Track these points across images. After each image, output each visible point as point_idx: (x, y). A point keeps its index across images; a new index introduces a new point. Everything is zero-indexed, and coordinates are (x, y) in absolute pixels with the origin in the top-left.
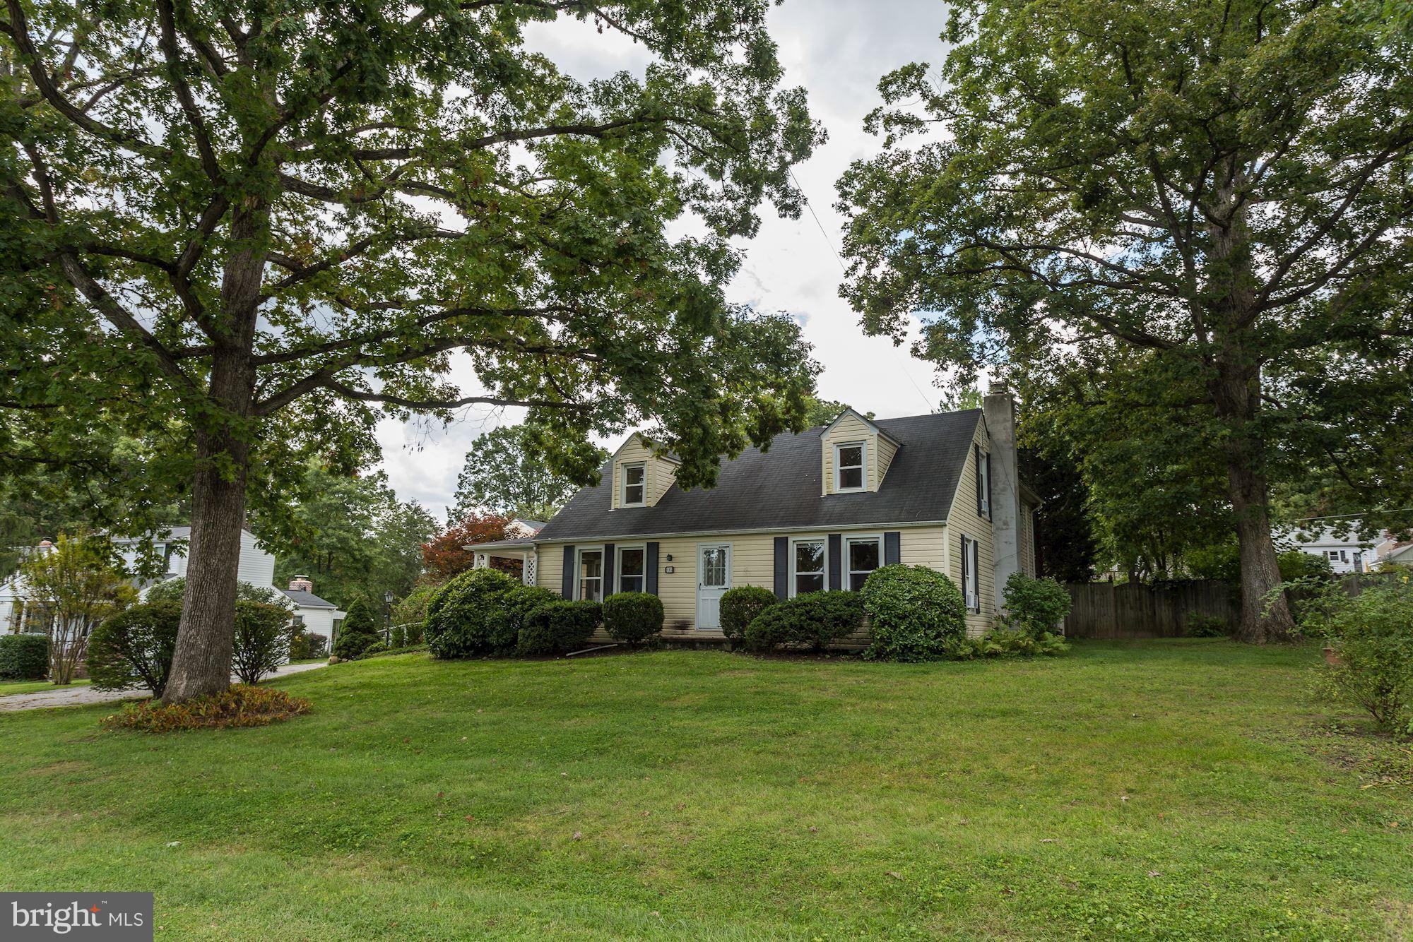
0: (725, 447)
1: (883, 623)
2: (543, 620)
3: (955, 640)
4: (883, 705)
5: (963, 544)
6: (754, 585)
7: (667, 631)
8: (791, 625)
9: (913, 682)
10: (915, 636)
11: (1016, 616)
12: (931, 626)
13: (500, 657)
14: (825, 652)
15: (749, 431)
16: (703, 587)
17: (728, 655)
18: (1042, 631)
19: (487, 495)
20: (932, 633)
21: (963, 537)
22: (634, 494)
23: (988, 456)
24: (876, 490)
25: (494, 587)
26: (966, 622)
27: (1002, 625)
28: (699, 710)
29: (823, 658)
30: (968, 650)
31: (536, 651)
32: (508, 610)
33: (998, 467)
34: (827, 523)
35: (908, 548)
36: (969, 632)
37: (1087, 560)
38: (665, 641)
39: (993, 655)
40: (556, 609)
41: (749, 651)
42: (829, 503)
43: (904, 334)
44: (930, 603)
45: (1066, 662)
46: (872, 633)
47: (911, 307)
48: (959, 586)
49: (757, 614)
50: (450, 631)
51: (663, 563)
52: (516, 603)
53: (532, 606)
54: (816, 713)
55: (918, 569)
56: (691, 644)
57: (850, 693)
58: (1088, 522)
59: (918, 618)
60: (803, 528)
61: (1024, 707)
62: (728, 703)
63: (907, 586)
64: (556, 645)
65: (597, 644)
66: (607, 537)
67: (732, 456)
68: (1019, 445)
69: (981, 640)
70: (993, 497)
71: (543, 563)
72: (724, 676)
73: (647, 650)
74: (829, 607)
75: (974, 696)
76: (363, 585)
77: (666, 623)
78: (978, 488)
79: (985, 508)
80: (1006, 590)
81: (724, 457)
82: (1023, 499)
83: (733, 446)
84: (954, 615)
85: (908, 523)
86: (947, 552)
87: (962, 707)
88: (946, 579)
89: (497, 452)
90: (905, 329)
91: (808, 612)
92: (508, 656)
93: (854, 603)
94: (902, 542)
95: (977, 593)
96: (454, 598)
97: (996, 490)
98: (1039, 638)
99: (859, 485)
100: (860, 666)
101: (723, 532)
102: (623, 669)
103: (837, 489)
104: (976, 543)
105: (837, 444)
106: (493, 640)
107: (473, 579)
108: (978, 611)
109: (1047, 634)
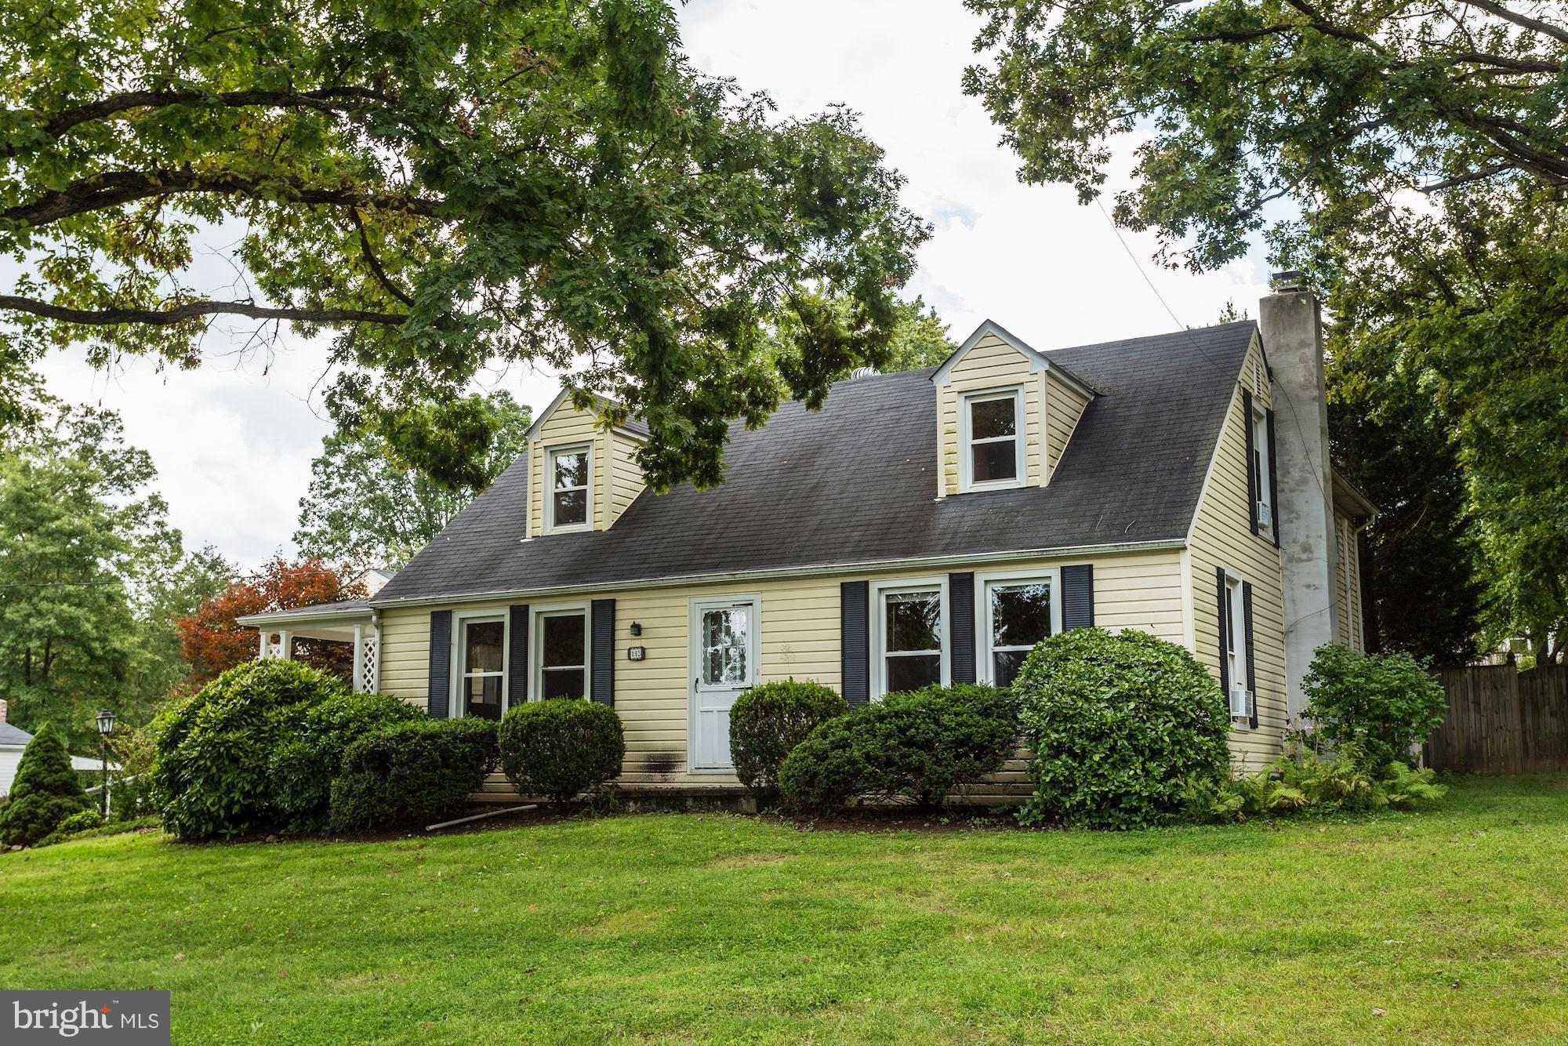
0: (739, 404)
1: (1057, 750)
2: (378, 759)
3: (1207, 781)
4: (1047, 928)
5: (1220, 587)
6: (799, 680)
7: (631, 775)
8: (868, 757)
9: (1117, 873)
10: (1124, 775)
11: (1331, 732)
12: (1156, 754)
13: (300, 837)
14: (940, 811)
15: (784, 366)
16: (702, 686)
17: (745, 822)
18: (1387, 760)
19: (354, 536)
20: (1158, 769)
21: (1220, 574)
22: (571, 508)
23: (1271, 415)
24: (1043, 482)
25: (288, 696)
26: (1230, 745)
27: (1303, 749)
28: (641, 946)
29: (935, 826)
30: (1235, 802)
31: (363, 825)
32: (314, 741)
33: (1290, 437)
34: (947, 549)
35: (1107, 596)
36: (1236, 765)
37: (1465, 626)
38: (626, 796)
39: (1286, 812)
40: (403, 737)
41: (788, 813)
42: (952, 512)
43: (1100, 179)
44: (1154, 707)
45: (1439, 822)
46: (1035, 770)
47: (1114, 123)
48: (1215, 672)
49: (800, 736)
50: (198, 784)
51: (624, 640)
52: (330, 727)
53: (361, 730)
54: (891, 950)
55: (1128, 637)
56: (677, 801)
57: (977, 900)
58: (1462, 551)
59: (1130, 737)
60: (899, 561)
61: (1360, 928)
62: (707, 930)
63: (1105, 671)
64: (401, 809)
65: (483, 805)
66: (513, 592)
67: (753, 421)
68: (1330, 397)
69: (1261, 781)
70: (1280, 498)
71: (390, 648)
72: (722, 867)
73: (589, 816)
74: (945, 719)
75: (1248, 904)
76: (110, 704)
77: (631, 760)
78: (1250, 477)
79: (1265, 518)
80: (1308, 679)
81: (736, 425)
82: (1340, 507)
83: (755, 401)
84: (1204, 731)
85: (1107, 547)
86: (1187, 603)
87: (1220, 931)
88: (1187, 658)
89: (369, 457)
90: (1101, 169)
91: (902, 730)
92: (316, 834)
93: (999, 708)
94: (1097, 586)
95: (1251, 686)
96: (207, 720)
97: (1286, 483)
98: (1380, 774)
99: (1011, 474)
100: (1010, 839)
101: (741, 574)
102: (524, 856)
103: (966, 483)
104: (1247, 587)
105: (967, 394)
106: (283, 801)
107: (247, 680)
108: (1254, 723)
109: (1397, 766)
